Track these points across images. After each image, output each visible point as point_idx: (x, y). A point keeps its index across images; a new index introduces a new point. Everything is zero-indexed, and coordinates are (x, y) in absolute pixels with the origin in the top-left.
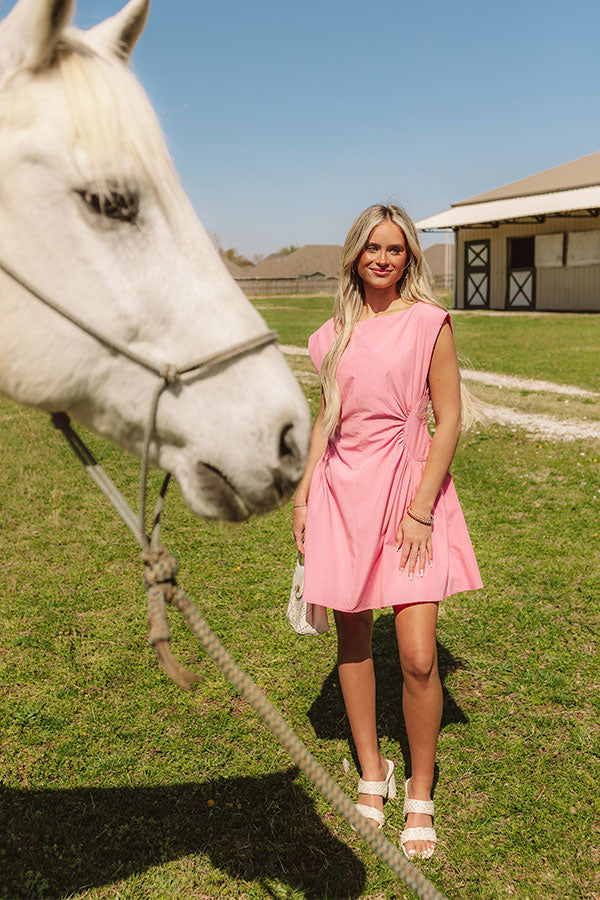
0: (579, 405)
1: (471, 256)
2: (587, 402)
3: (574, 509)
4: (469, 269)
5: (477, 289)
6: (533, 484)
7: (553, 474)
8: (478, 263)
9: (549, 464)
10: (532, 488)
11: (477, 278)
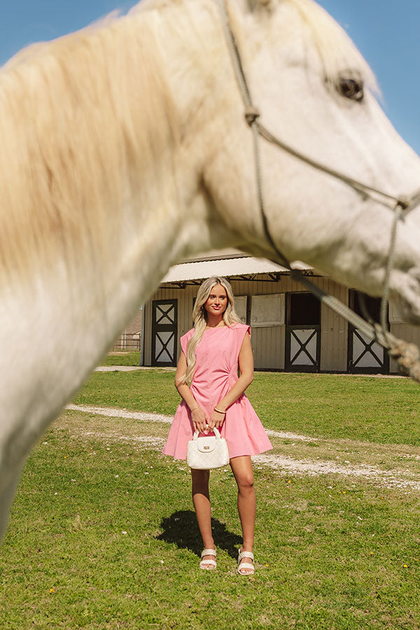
0: (306, 448)
1: (159, 314)
2: (311, 445)
3: (343, 532)
4: (157, 328)
5: (165, 346)
6: (297, 512)
7: (310, 504)
8: (165, 321)
9: (303, 496)
10: (298, 516)
11: (164, 336)
